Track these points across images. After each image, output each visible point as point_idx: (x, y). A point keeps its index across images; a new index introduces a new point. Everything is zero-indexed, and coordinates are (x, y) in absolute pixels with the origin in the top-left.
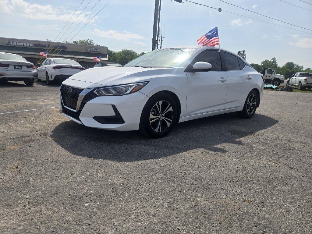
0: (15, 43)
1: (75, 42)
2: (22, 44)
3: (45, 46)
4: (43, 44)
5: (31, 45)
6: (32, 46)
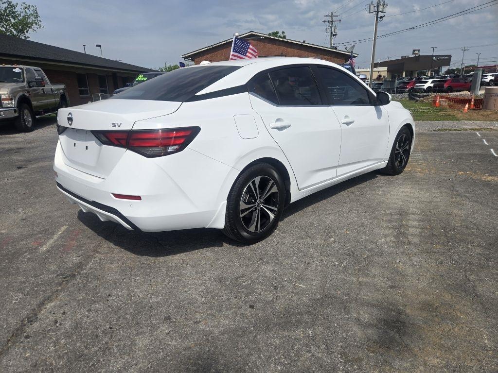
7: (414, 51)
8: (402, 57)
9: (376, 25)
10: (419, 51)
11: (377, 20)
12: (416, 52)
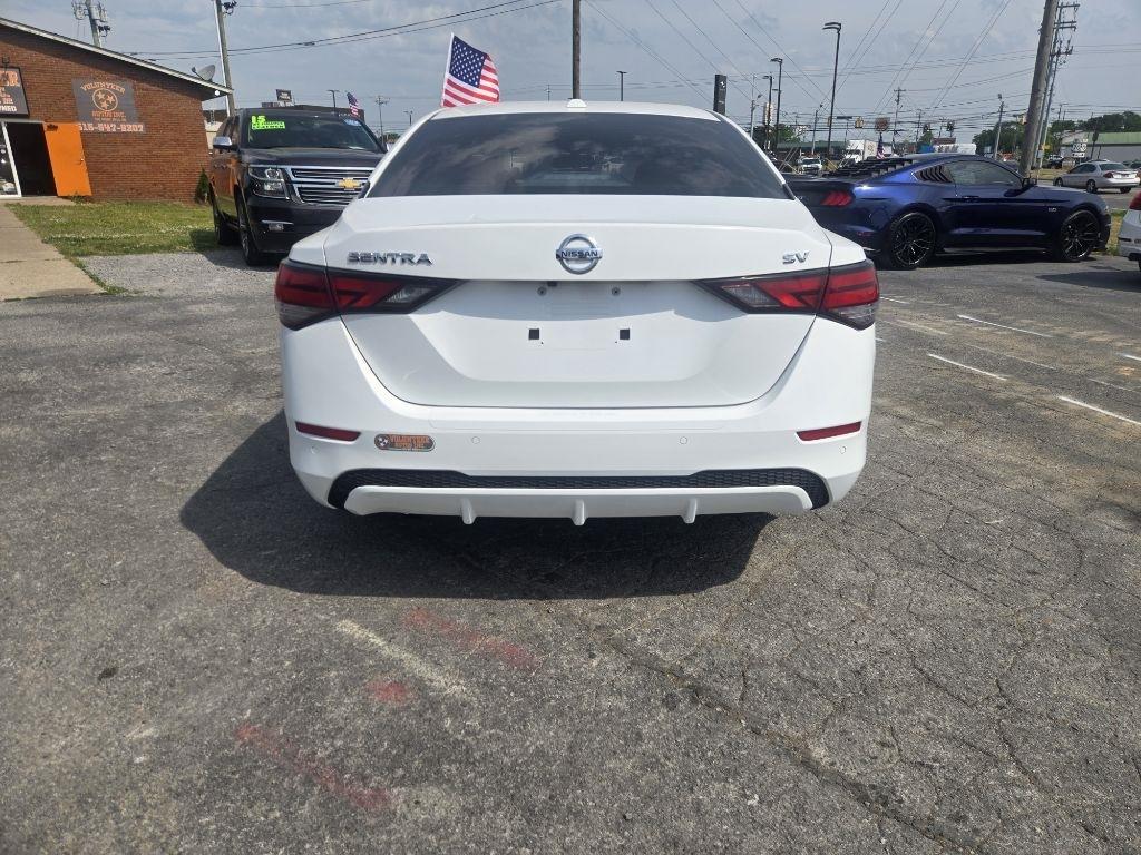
7: (279, 92)
8: (264, 104)
9: (220, 21)
10: (289, 93)
11: (219, 10)
12: (285, 96)
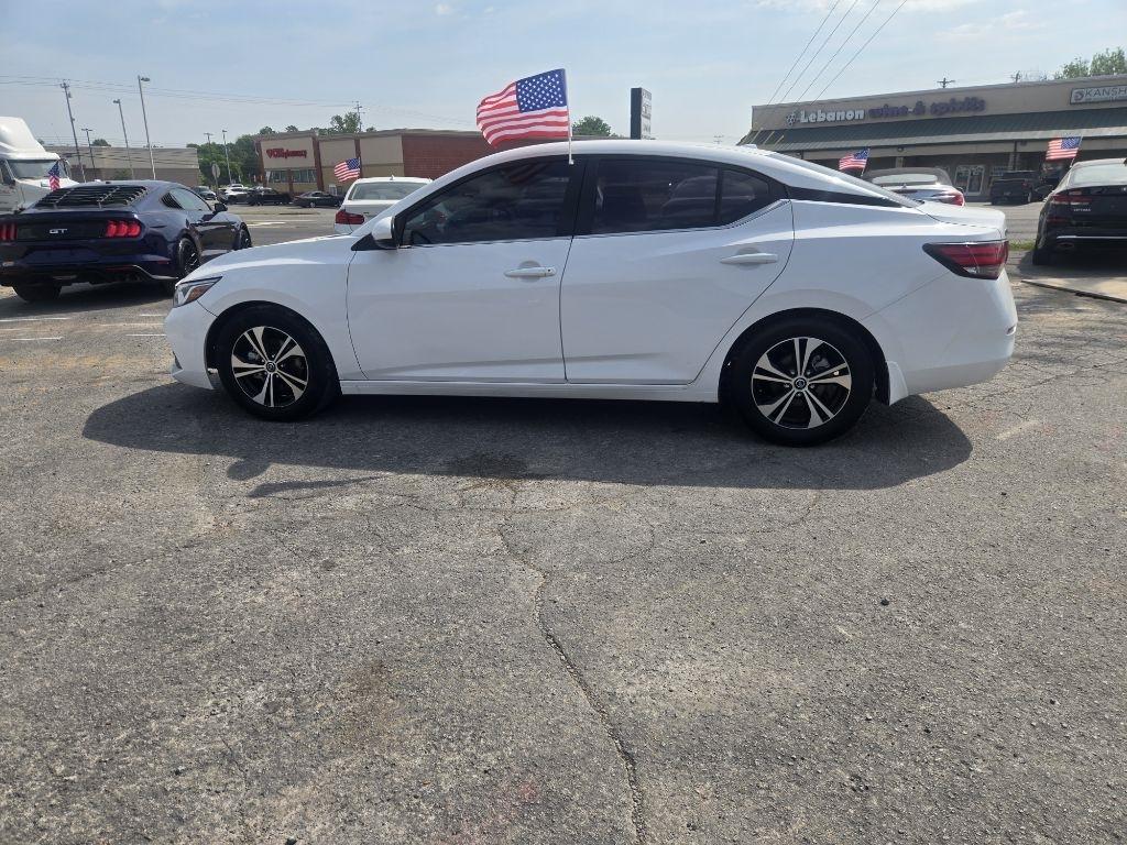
0: (811, 118)
1: (1072, 70)
2: (831, 117)
3: (904, 111)
4: (900, 104)
5: (860, 114)
6: (861, 117)
